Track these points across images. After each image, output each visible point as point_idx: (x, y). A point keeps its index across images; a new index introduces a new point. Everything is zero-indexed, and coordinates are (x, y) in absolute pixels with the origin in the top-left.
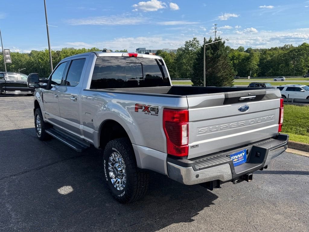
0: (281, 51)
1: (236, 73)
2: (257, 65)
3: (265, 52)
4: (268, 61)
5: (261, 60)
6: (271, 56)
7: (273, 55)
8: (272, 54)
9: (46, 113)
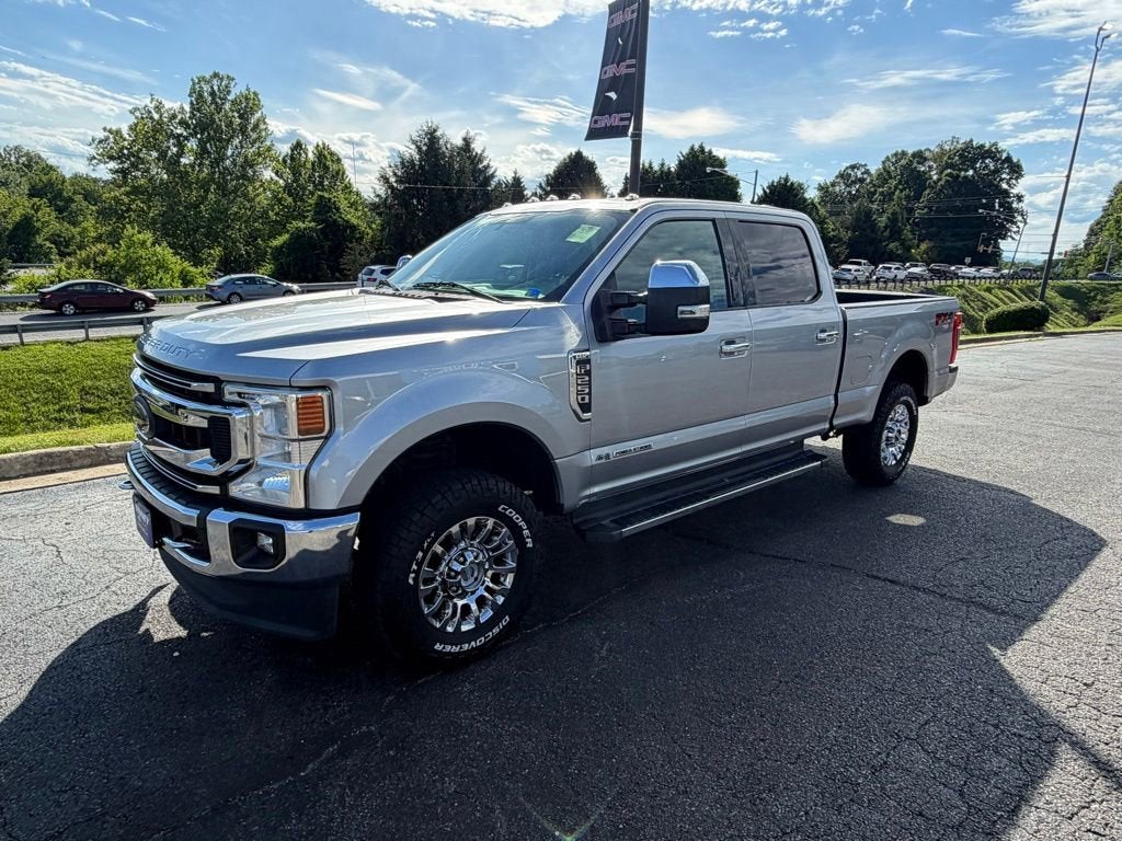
9: (608, 456)
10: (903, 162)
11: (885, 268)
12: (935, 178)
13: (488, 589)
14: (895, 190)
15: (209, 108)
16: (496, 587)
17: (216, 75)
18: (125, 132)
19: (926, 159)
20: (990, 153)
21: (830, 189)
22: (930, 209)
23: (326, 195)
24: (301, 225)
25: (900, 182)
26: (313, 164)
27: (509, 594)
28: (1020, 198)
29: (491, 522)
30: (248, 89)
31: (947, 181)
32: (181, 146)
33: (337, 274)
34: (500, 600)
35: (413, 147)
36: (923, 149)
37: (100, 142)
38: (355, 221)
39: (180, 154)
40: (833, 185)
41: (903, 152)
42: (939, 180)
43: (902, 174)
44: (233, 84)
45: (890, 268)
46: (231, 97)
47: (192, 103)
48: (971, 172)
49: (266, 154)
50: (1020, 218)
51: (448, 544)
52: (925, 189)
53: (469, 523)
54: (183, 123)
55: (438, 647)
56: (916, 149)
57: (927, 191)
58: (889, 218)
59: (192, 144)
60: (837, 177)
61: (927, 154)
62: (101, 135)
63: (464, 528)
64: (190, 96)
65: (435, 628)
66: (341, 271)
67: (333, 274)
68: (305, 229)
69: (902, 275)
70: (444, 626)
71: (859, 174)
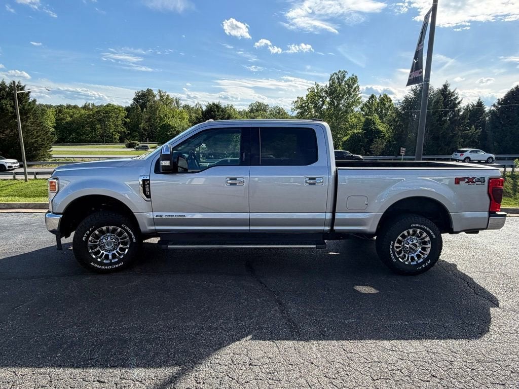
0: (83, 112)
1: (55, 138)
2: (53, 128)
3: (60, 111)
4: (67, 123)
5: (57, 120)
6: (71, 117)
7: (74, 114)
8: (72, 114)
9: (161, 216)
13: (117, 252)
15: (336, 84)
16: (121, 252)
17: (340, 71)
18: (305, 98)
23: (370, 117)
24: (356, 131)
26: (378, 104)
27: (125, 256)
29: (119, 229)
30: (353, 75)
32: (324, 102)
33: (368, 153)
34: (122, 257)
35: (412, 92)
37: (296, 102)
38: (382, 129)
39: (323, 104)
44: (346, 74)
46: (346, 79)
47: (330, 84)
49: (356, 102)
51: (102, 232)
53: (110, 228)
54: (326, 91)
55: (92, 263)
59: (328, 99)
62: (296, 99)
63: (108, 229)
64: (329, 81)
65: (93, 257)
66: (370, 152)
67: (366, 153)
68: (357, 133)
70: (97, 258)
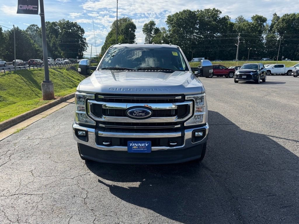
10: (49, 25)
11: (58, 60)
12: (60, 31)
14: (49, 34)
19: (56, 25)
20: (75, 25)
21: (26, 32)
22: (61, 41)
25: (50, 32)
28: (85, 39)
31: (65, 33)
36: (55, 22)
40: (27, 31)
41: (48, 22)
42: (62, 32)
43: (50, 29)
45: (60, 60)
48: (70, 31)
50: (86, 45)
52: (59, 35)
56: (53, 21)
57: (59, 36)
58: (53, 44)
60: (27, 28)
61: (56, 23)
69: (63, 62)
71: (35, 28)
